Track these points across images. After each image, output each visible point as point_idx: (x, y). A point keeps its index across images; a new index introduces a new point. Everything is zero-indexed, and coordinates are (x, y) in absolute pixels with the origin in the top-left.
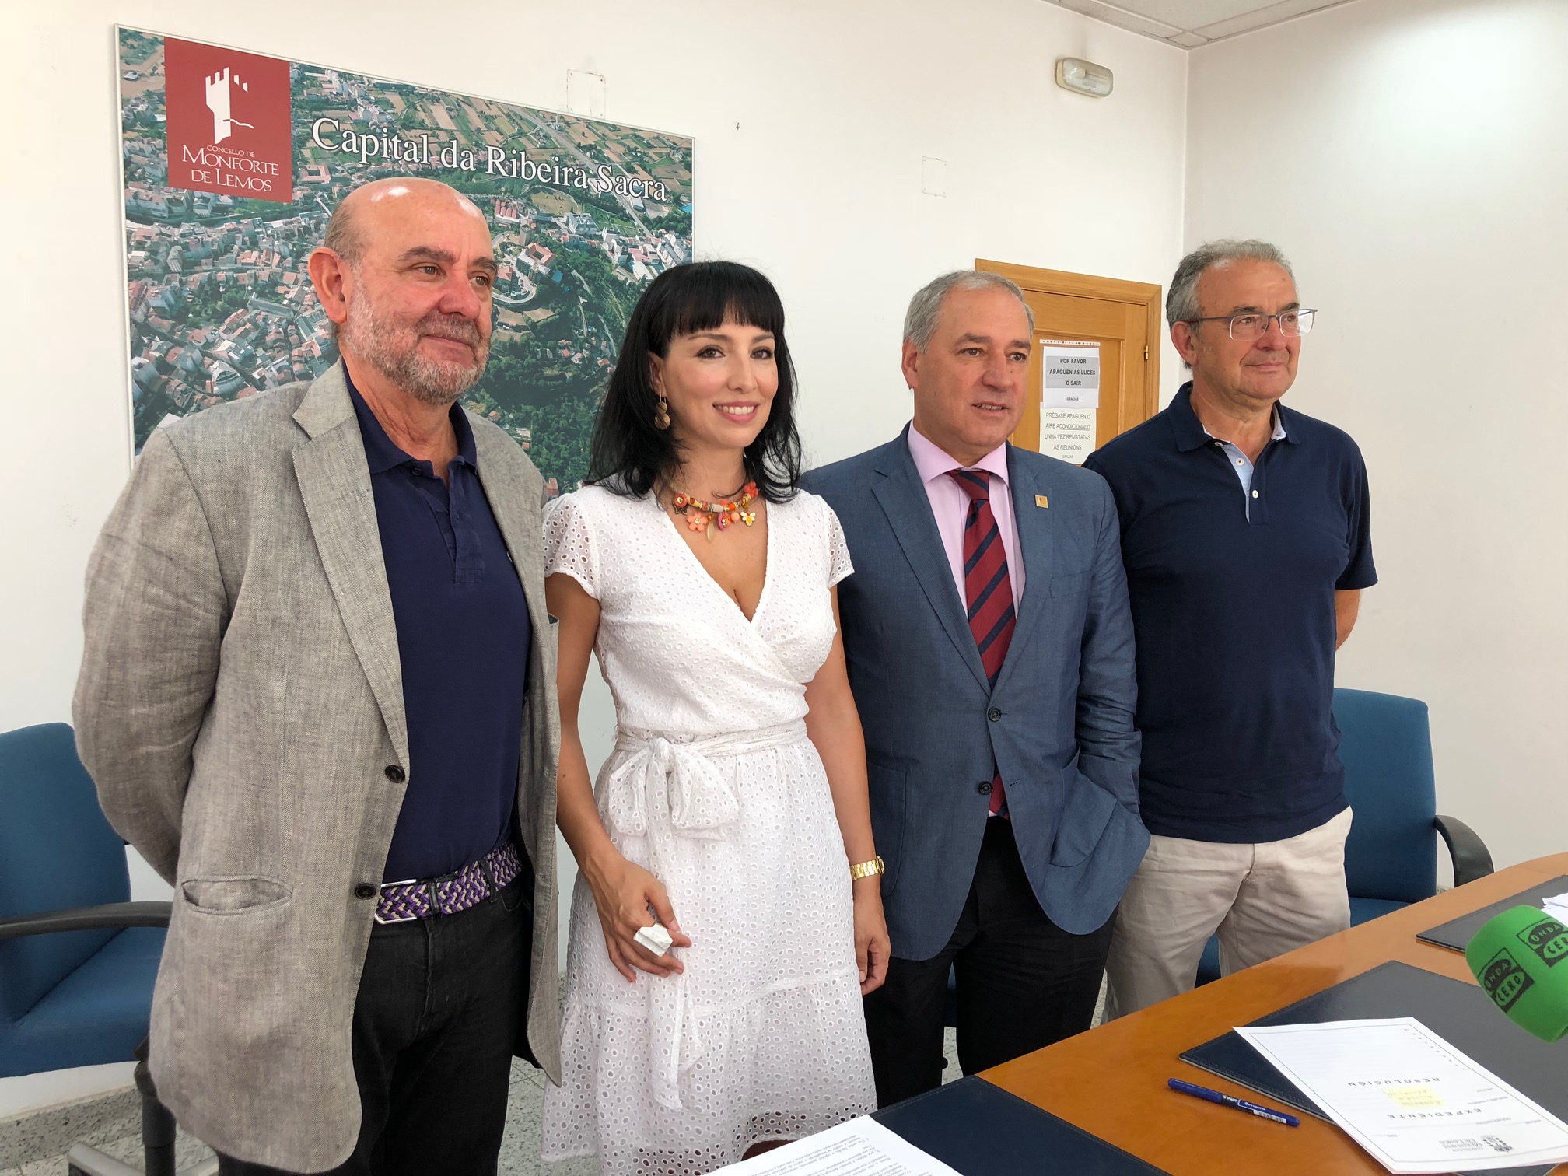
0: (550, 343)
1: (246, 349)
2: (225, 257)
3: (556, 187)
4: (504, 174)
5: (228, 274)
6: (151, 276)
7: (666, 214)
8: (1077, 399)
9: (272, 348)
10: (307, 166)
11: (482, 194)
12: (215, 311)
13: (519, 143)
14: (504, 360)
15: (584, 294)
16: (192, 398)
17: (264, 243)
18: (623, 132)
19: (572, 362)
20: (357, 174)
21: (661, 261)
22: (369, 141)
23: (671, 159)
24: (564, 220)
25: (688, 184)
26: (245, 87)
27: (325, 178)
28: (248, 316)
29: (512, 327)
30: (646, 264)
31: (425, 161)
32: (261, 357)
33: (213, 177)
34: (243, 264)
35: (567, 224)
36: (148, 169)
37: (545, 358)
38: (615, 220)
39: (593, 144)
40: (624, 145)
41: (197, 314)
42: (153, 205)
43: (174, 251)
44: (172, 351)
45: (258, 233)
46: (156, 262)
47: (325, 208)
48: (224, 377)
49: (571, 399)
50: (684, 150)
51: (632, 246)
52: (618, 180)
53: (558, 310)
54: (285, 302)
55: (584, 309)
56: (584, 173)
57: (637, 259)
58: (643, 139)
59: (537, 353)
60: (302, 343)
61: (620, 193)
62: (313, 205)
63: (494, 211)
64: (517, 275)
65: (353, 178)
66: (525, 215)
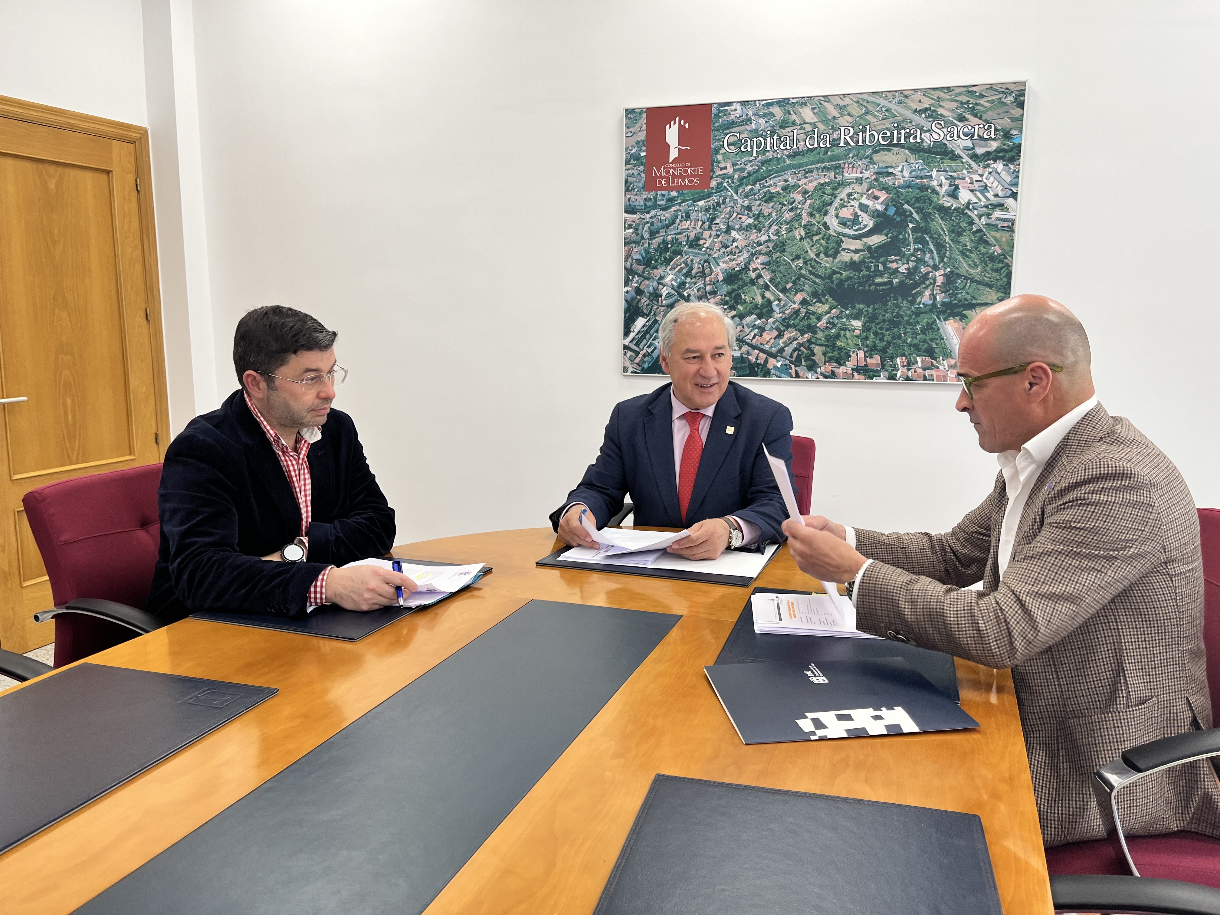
0: (882, 260)
1: (681, 279)
2: (672, 227)
3: (895, 145)
4: (852, 144)
5: (673, 236)
6: (635, 242)
7: (994, 148)
9: (695, 277)
10: (719, 165)
11: (835, 161)
12: (665, 258)
13: (865, 120)
14: (845, 274)
15: (913, 221)
16: (652, 308)
17: (693, 216)
18: (958, 91)
19: (899, 272)
20: (749, 164)
21: (986, 186)
22: (758, 142)
23: (1003, 102)
24: (900, 169)
25: (1019, 119)
27: (730, 170)
28: (683, 260)
29: (852, 251)
30: (972, 191)
31: (795, 147)
32: (689, 283)
34: (681, 230)
35: (902, 171)
36: (636, 184)
37: (877, 270)
38: (944, 161)
39: (928, 106)
40: (957, 101)
41: (656, 261)
42: (637, 203)
43: (646, 228)
44: (643, 283)
45: (690, 210)
46: (637, 234)
47: (730, 189)
48: (669, 296)
49: (896, 299)
50: (1016, 92)
51: (959, 178)
52: (949, 130)
53: (890, 235)
54: (704, 249)
55: (912, 232)
56: (918, 131)
57: (964, 188)
58: (976, 92)
59: (871, 267)
60: (712, 273)
61: (951, 139)
62: (722, 188)
63: (843, 172)
64: (859, 214)
65: (747, 167)
66: (867, 171)
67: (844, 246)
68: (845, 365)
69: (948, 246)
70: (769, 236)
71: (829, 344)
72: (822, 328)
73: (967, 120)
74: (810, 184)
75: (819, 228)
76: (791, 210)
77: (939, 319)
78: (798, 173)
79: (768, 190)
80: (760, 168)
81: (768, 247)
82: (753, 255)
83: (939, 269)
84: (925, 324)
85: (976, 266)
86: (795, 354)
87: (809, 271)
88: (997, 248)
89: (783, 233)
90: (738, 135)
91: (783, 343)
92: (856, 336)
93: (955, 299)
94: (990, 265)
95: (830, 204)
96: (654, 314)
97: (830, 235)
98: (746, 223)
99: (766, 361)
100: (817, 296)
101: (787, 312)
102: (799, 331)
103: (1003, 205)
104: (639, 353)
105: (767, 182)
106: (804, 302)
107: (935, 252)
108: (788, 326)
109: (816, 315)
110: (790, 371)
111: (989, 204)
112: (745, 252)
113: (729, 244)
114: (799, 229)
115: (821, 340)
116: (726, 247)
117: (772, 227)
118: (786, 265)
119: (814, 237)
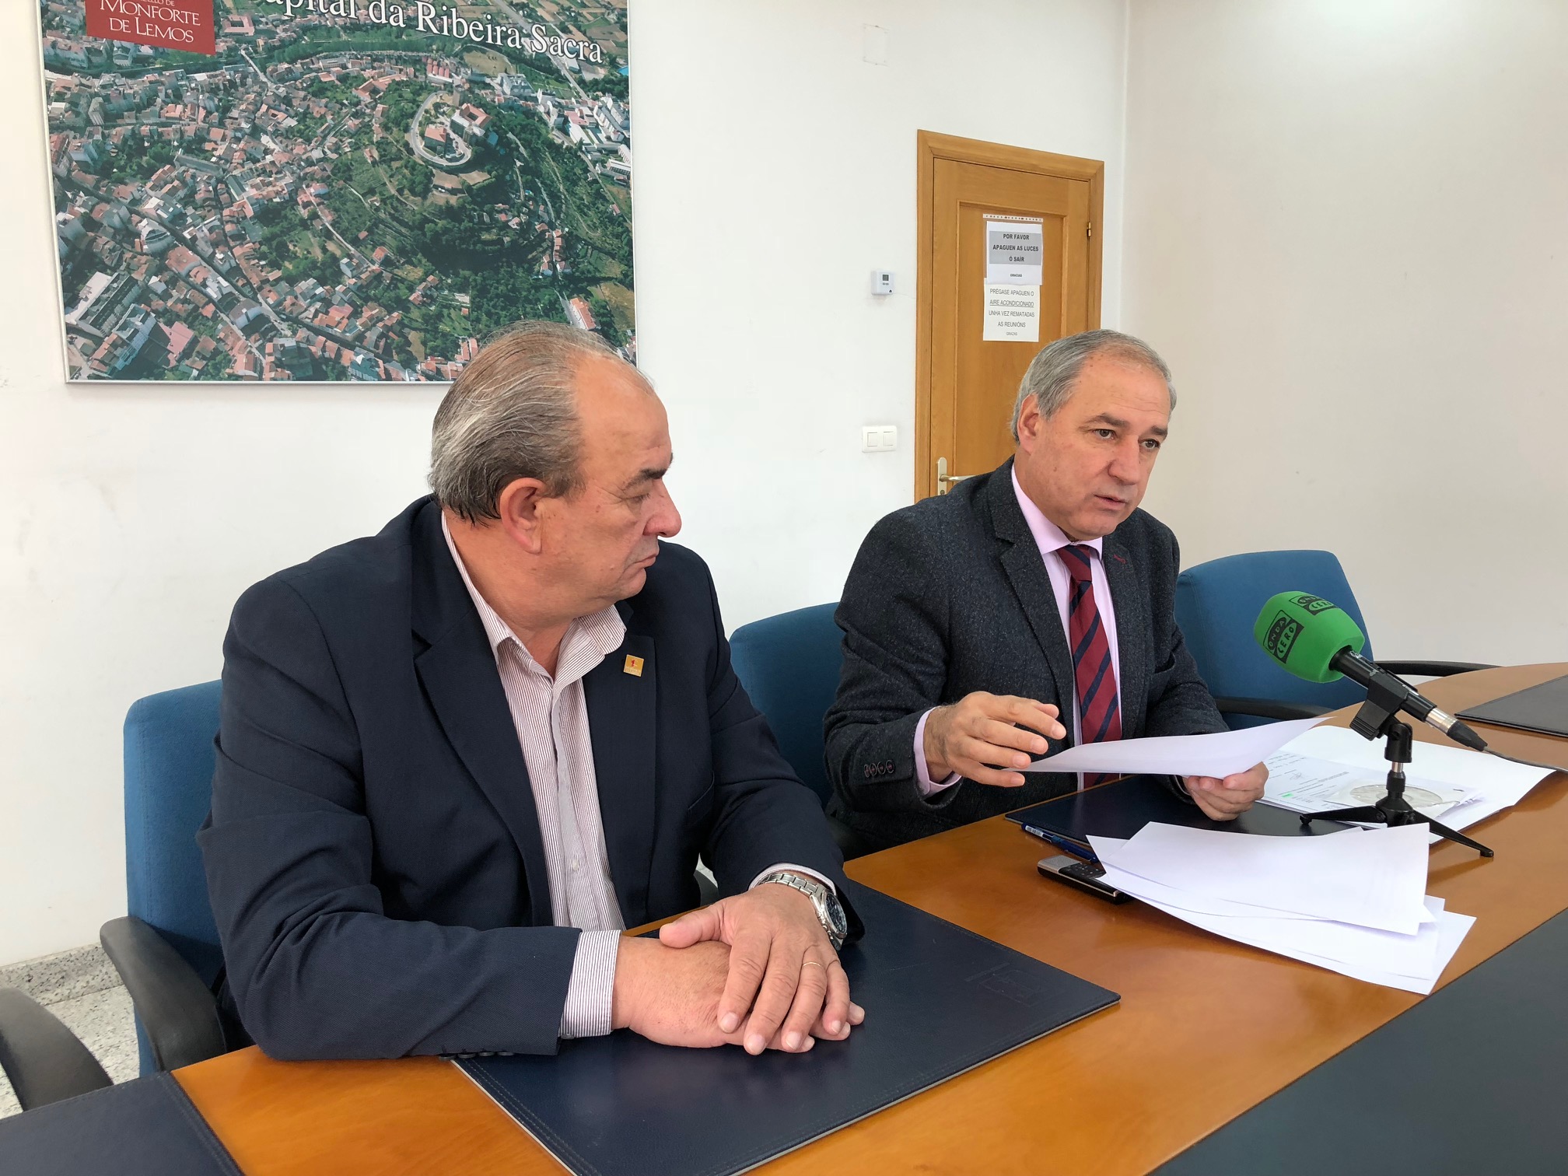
0: (487, 207)
1: (175, 207)
2: (148, 110)
3: (489, 46)
4: (435, 31)
5: (151, 127)
6: (73, 128)
7: (602, 76)
8: (1021, 276)
9: (202, 207)
10: (230, 17)
11: (413, 51)
12: (140, 166)
14: (441, 223)
15: (520, 157)
16: (121, 257)
17: (188, 96)
19: (509, 227)
20: (281, 27)
21: (598, 124)
23: (606, 20)
24: (498, 80)
25: (624, 46)
27: (249, 30)
28: (175, 173)
29: (447, 190)
30: (583, 127)
31: (352, 15)
32: (192, 216)
33: (132, 26)
34: (167, 118)
35: (501, 85)
36: (66, 18)
37: (483, 222)
38: (550, 81)
40: (558, 4)
41: (122, 169)
42: (73, 56)
43: (96, 103)
44: (98, 207)
45: (182, 86)
46: (78, 114)
47: (251, 62)
48: (153, 236)
49: (509, 266)
50: (619, 11)
51: (568, 108)
52: (552, 40)
54: (214, 159)
55: (521, 172)
56: (517, 32)
57: (574, 122)
59: (474, 217)
60: (233, 203)
61: (554, 53)
62: (238, 58)
63: (426, 70)
64: (451, 137)
65: (278, 31)
66: (458, 75)
67: (436, 181)
68: (454, 360)
69: (563, 197)
70: (324, 152)
71: (429, 327)
72: (417, 303)
74: (381, 80)
75: (399, 150)
76: (355, 115)
77: (563, 297)
78: (362, 59)
79: (317, 77)
80: (300, 37)
81: (324, 169)
82: (302, 179)
83: (556, 227)
85: (594, 228)
86: (382, 343)
87: (390, 214)
88: (615, 206)
89: (347, 150)
91: (361, 325)
92: (464, 317)
93: (577, 271)
94: (610, 228)
95: (412, 115)
96: (128, 267)
97: (415, 163)
98: (284, 125)
99: (339, 354)
100: (405, 254)
101: (363, 276)
102: (385, 307)
103: (616, 152)
104: (102, 339)
105: (313, 64)
106: (386, 262)
107: (549, 204)
108: (367, 299)
109: (405, 283)
110: (377, 369)
111: (603, 148)
112: (287, 173)
113: (259, 157)
114: (369, 147)
115: (417, 321)
116: (255, 161)
117: (329, 138)
118: (356, 202)
119: (393, 163)
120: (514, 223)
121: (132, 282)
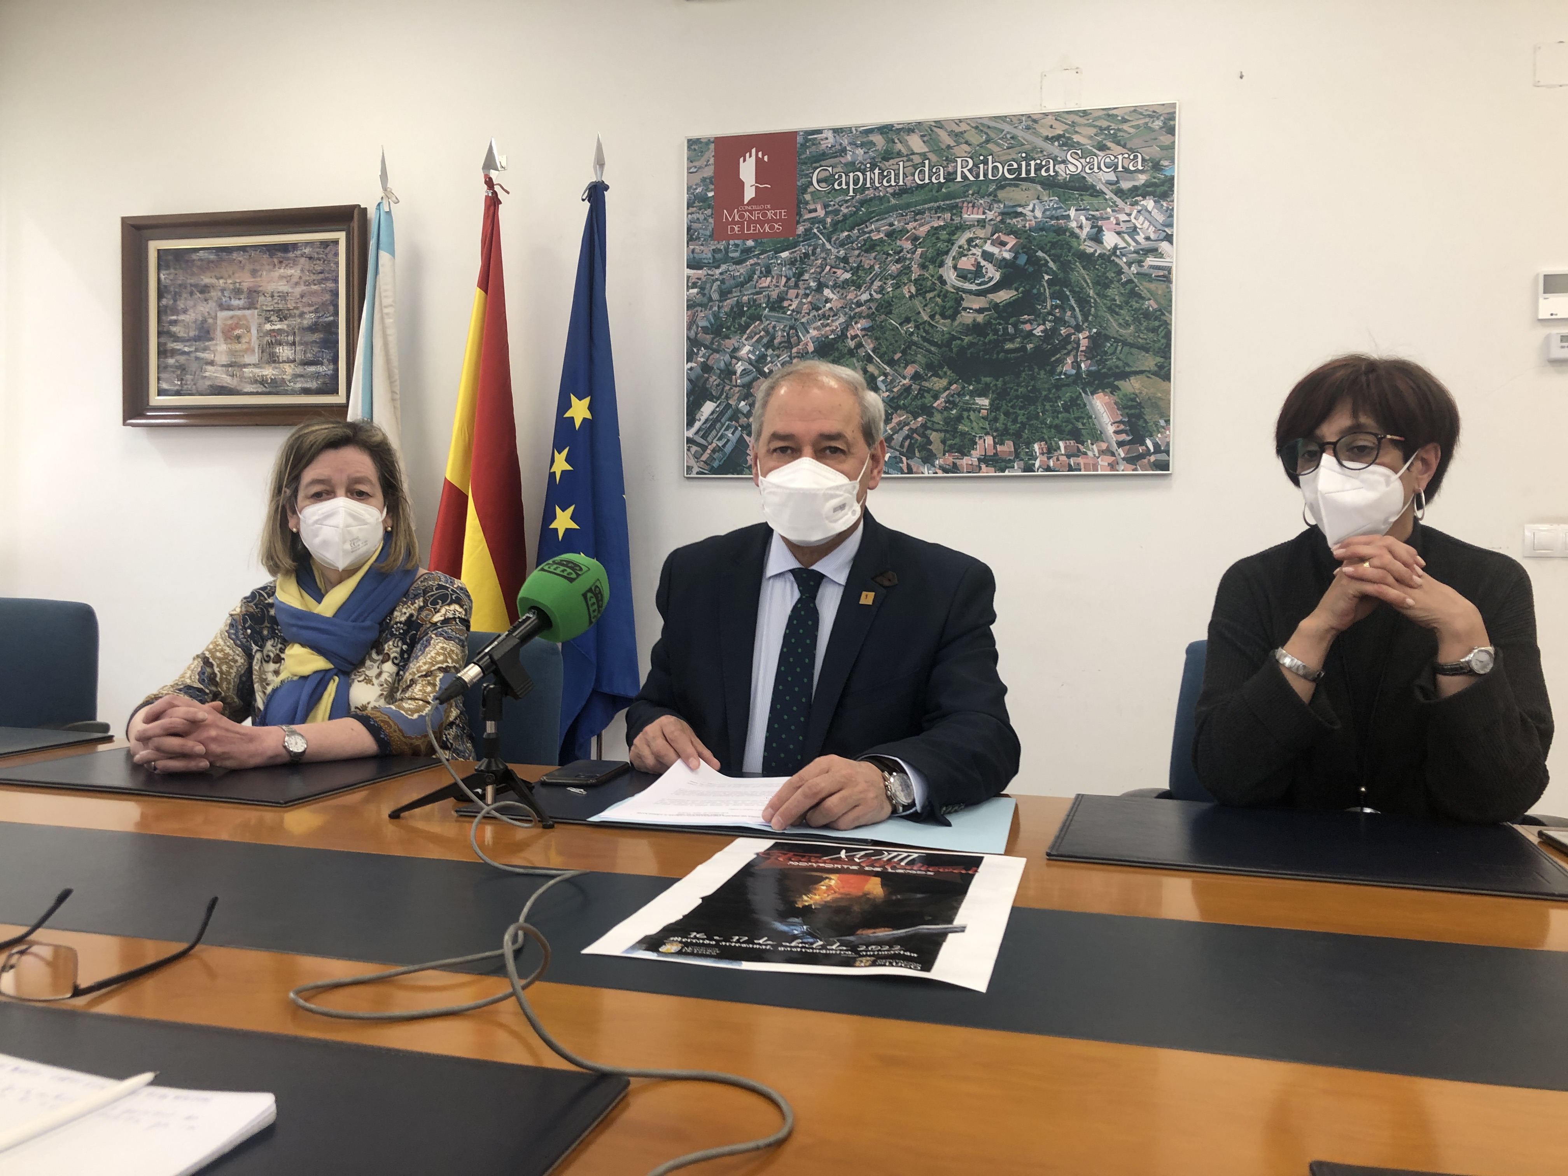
0: (1012, 320)
1: (760, 351)
2: (748, 285)
3: (1024, 180)
4: (972, 178)
5: (750, 297)
6: (701, 305)
7: (1143, 182)
9: (778, 348)
10: (808, 207)
11: (951, 200)
12: (740, 325)
13: (987, 149)
14: (967, 339)
15: (1049, 271)
16: (723, 389)
17: (775, 270)
18: (1096, 114)
19: (1034, 335)
20: (845, 205)
21: (1135, 228)
22: (856, 177)
23: (1150, 128)
24: (1030, 207)
25: (1172, 147)
26: (766, 158)
27: (821, 213)
28: (762, 326)
29: (975, 310)
30: (1118, 233)
31: (901, 183)
32: (770, 356)
34: (760, 288)
35: (1033, 211)
36: (701, 231)
37: (1007, 334)
38: (1084, 198)
39: (1062, 133)
40: (1095, 126)
41: (728, 329)
42: (704, 256)
43: (715, 287)
44: (712, 357)
45: (771, 263)
46: (704, 295)
47: (821, 236)
48: (745, 372)
49: (1031, 369)
50: (1166, 116)
51: (1103, 219)
52: (1088, 160)
53: (1021, 289)
54: (789, 313)
55: (1049, 285)
56: (1051, 162)
57: (1108, 230)
58: (1117, 116)
59: (999, 330)
60: (799, 342)
61: (1090, 171)
62: (811, 236)
63: (961, 212)
64: (982, 264)
65: (842, 209)
66: (991, 211)
67: (965, 304)
68: (970, 455)
69: (1092, 301)
70: (871, 295)
71: (949, 429)
72: (940, 408)
73: (1109, 149)
74: (921, 229)
75: (934, 283)
76: (898, 261)
77: (1086, 393)
78: (906, 215)
79: (869, 237)
80: (858, 210)
81: (870, 308)
83: (1083, 329)
84: (1067, 400)
85: (1127, 325)
86: (907, 443)
87: (922, 337)
88: (1152, 302)
89: (891, 289)
90: (830, 169)
91: (891, 429)
92: (983, 418)
93: (1103, 368)
94: (1145, 324)
95: (947, 253)
96: (727, 396)
97: (947, 291)
98: (841, 279)
100: (933, 368)
101: (895, 390)
102: (912, 413)
103: (1156, 250)
104: (707, 447)
105: (867, 227)
106: (916, 377)
107: (1077, 309)
108: (897, 408)
109: (931, 392)
110: (901, 465)
111: (1142, 250)
112: (841, 315)
113: (821, 306)
114: (908, 285)
115: (939, 424)
116: (818, 309)
117: (875, 283)
118: (893, 330)
119: (927, 294)
120: (1038, 331)
121: (728, 406)
